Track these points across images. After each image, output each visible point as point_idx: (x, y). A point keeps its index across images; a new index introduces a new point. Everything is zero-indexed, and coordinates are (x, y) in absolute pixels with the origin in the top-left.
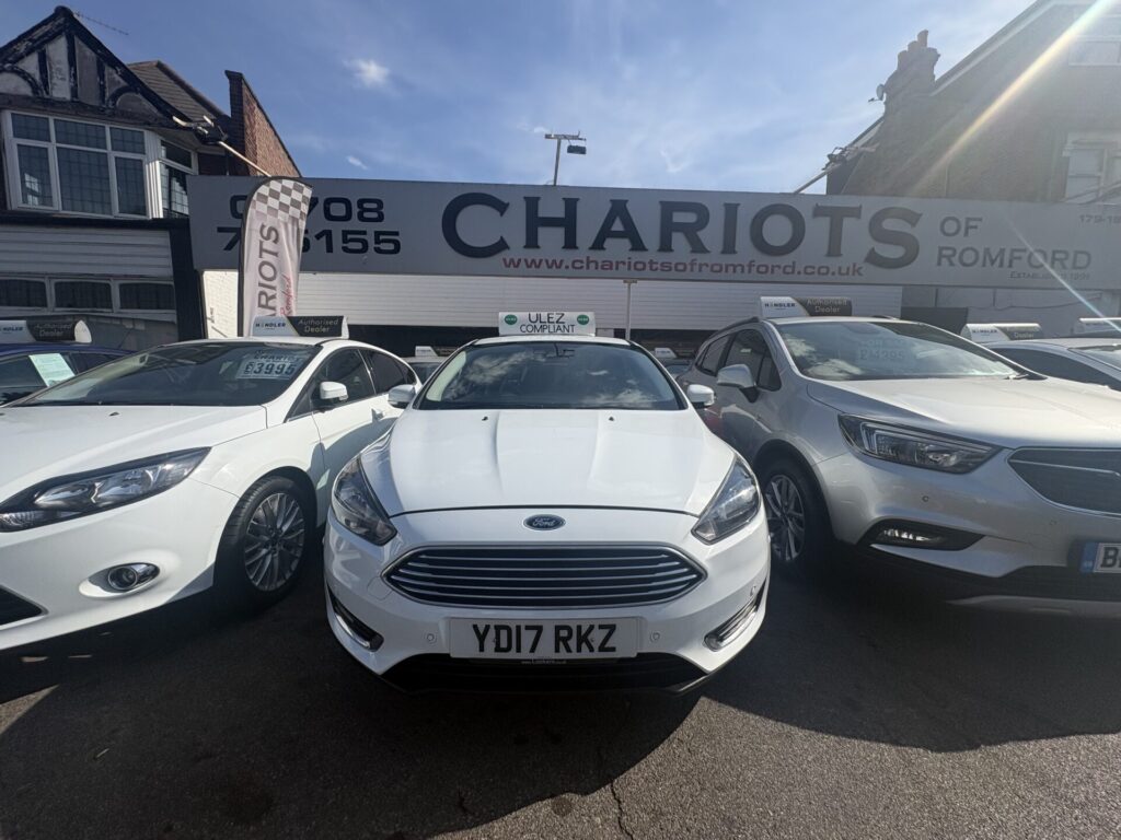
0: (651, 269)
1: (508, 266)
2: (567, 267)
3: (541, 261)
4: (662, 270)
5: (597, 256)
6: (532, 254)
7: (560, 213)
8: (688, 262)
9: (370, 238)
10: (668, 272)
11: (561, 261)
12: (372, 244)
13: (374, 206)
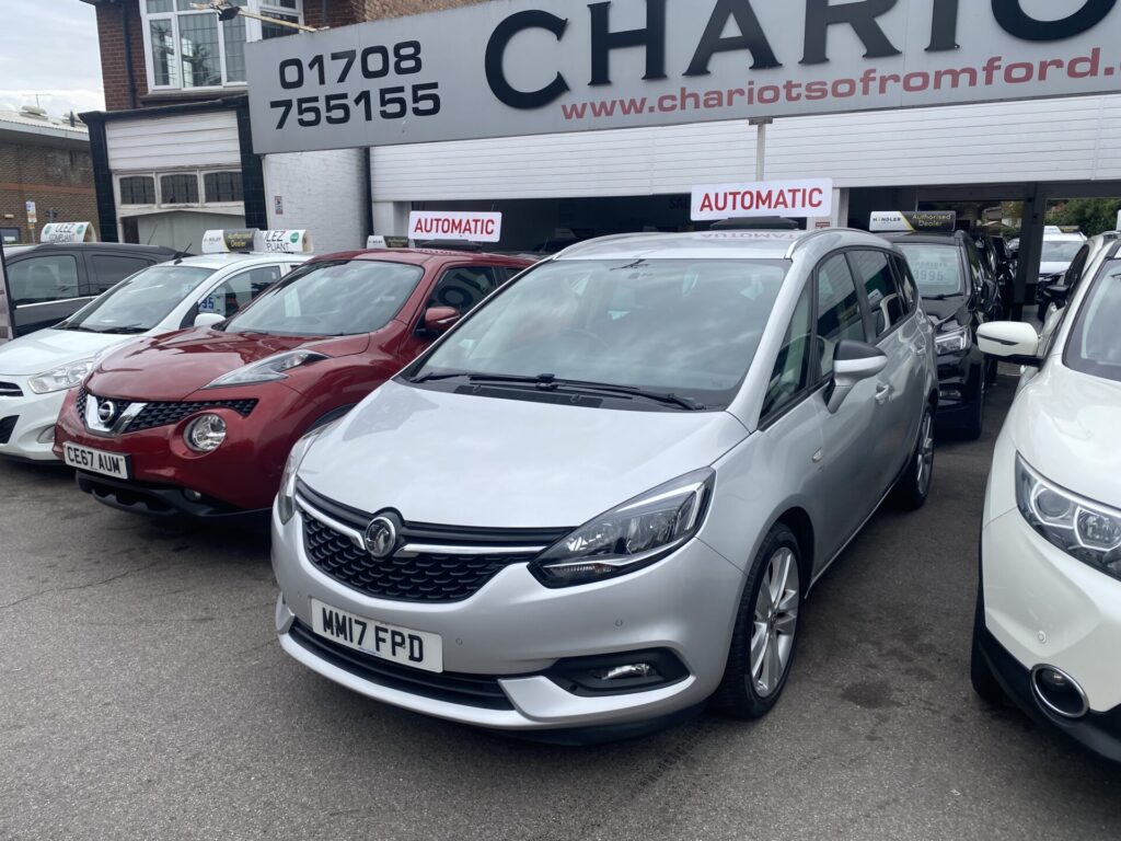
0: (789, 98)
1: (568, 116)
2: (651, 109)
3: (613, 103)
4: (808, 97)
5: (699, 85)
6: (601, 95)
7: (639, 22)
8: (857, 76)
9: (407, 96)
10: (821, 100)
11: (643, 100)
12: (410, 105)
13: (410, 51)
